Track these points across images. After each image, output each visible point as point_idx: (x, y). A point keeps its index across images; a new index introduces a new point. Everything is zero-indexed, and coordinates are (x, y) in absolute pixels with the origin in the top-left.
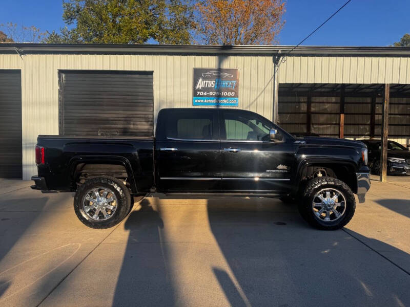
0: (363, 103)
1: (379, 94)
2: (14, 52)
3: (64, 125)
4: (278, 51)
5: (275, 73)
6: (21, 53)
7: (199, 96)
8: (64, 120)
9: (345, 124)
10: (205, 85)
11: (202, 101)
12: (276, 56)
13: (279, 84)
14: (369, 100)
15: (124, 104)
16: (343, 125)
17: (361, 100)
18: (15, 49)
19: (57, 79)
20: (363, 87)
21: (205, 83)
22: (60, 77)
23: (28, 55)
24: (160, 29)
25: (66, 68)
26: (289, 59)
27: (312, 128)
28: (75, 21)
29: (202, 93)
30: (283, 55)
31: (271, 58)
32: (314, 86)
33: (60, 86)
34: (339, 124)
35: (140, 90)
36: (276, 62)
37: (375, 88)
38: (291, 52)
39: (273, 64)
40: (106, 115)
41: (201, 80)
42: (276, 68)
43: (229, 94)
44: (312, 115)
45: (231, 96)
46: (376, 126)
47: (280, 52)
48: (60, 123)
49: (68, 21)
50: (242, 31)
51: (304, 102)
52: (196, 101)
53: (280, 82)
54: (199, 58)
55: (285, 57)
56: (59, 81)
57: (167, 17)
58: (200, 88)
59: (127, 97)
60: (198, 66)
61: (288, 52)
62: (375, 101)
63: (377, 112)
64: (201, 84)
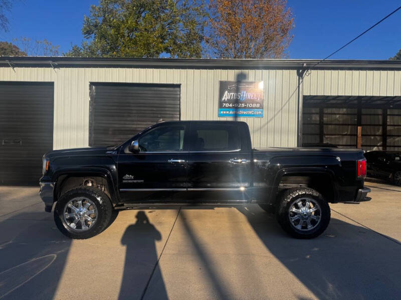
0: (374, 115)
1: (391, 106)
2: (48, 66)
3: (93, 135)
4: (303, 64)
5: (299, 84)
6: (55, 67)
7: (225, 107)
8: (95, 130)
9: (362, 135)
10: (231, 97)
11: (227, 112)
12: (301, 70)
13: (304, 96)
14: (380, 111)
15: (152, 115)
16: (360, 136)
17: (372, 111)
18: (50, 62)
19: (88, 91)
20: (375, 99)
21: (231, 95)
22: (91, 89)
23: (61, 68)
24: (175, 43)
25: (97, 81)
26: (314, 72)
27: (324, 138)
28: (93, 35)
29: (227, 105)
30: (308, 68)
31: (296, 71)
32: (326, 99)
33: (91, 98)
34: (357, 135)
35: (167, 102)
36: (300, 75)
37: (385, 100)
38: (316, 66)
39: (298, 77)
40: (135, 126)
41: (226, 92)
42: (301, 80)
43: (254, 105)
44: (325, 126)
45: (256, 108)
46: (388, 137)
47: (305, 65)
48: (90, 133)
49: (87, 36)
50: (252, 45)
51: (317, 113)
52: (222, 112)
53: (304, 95)
54: (224, 72)
55: (309, 71)
56: (90, 93)
57: (181, 32)
58: (226, 100)
59: (155, 109)
60: (224, 79)
61: (313, 65)
62: (387, 113)
63: (388, 124)
64: (227, 96)
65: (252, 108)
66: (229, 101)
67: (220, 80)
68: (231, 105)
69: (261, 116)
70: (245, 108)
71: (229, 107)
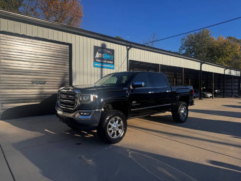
13: (130, 60)
29: (98, 60)
39: (127, 51)
43: (110, 62)
52: (95, 64)
60: (96, 45)
64: (98, 55)
65: (110, 64)
66: (99, 58)
67: (94, 45)
68: (100, 61)
69: (113, 69)
70: (106, 63)
71: (99, 62)
